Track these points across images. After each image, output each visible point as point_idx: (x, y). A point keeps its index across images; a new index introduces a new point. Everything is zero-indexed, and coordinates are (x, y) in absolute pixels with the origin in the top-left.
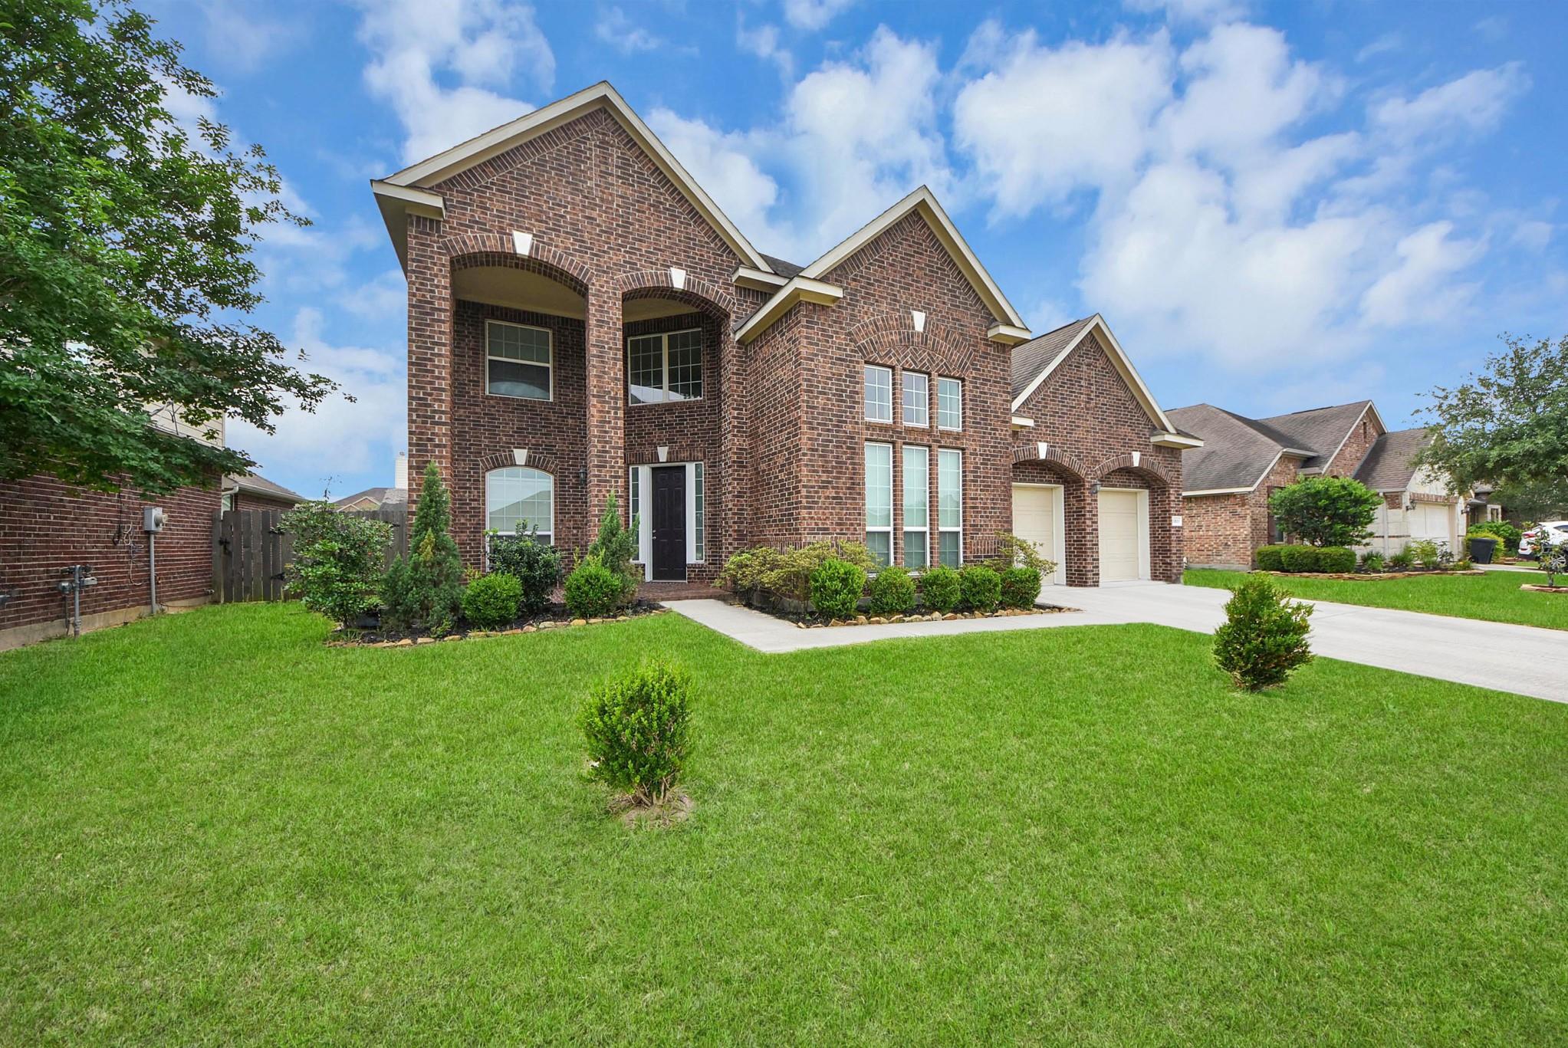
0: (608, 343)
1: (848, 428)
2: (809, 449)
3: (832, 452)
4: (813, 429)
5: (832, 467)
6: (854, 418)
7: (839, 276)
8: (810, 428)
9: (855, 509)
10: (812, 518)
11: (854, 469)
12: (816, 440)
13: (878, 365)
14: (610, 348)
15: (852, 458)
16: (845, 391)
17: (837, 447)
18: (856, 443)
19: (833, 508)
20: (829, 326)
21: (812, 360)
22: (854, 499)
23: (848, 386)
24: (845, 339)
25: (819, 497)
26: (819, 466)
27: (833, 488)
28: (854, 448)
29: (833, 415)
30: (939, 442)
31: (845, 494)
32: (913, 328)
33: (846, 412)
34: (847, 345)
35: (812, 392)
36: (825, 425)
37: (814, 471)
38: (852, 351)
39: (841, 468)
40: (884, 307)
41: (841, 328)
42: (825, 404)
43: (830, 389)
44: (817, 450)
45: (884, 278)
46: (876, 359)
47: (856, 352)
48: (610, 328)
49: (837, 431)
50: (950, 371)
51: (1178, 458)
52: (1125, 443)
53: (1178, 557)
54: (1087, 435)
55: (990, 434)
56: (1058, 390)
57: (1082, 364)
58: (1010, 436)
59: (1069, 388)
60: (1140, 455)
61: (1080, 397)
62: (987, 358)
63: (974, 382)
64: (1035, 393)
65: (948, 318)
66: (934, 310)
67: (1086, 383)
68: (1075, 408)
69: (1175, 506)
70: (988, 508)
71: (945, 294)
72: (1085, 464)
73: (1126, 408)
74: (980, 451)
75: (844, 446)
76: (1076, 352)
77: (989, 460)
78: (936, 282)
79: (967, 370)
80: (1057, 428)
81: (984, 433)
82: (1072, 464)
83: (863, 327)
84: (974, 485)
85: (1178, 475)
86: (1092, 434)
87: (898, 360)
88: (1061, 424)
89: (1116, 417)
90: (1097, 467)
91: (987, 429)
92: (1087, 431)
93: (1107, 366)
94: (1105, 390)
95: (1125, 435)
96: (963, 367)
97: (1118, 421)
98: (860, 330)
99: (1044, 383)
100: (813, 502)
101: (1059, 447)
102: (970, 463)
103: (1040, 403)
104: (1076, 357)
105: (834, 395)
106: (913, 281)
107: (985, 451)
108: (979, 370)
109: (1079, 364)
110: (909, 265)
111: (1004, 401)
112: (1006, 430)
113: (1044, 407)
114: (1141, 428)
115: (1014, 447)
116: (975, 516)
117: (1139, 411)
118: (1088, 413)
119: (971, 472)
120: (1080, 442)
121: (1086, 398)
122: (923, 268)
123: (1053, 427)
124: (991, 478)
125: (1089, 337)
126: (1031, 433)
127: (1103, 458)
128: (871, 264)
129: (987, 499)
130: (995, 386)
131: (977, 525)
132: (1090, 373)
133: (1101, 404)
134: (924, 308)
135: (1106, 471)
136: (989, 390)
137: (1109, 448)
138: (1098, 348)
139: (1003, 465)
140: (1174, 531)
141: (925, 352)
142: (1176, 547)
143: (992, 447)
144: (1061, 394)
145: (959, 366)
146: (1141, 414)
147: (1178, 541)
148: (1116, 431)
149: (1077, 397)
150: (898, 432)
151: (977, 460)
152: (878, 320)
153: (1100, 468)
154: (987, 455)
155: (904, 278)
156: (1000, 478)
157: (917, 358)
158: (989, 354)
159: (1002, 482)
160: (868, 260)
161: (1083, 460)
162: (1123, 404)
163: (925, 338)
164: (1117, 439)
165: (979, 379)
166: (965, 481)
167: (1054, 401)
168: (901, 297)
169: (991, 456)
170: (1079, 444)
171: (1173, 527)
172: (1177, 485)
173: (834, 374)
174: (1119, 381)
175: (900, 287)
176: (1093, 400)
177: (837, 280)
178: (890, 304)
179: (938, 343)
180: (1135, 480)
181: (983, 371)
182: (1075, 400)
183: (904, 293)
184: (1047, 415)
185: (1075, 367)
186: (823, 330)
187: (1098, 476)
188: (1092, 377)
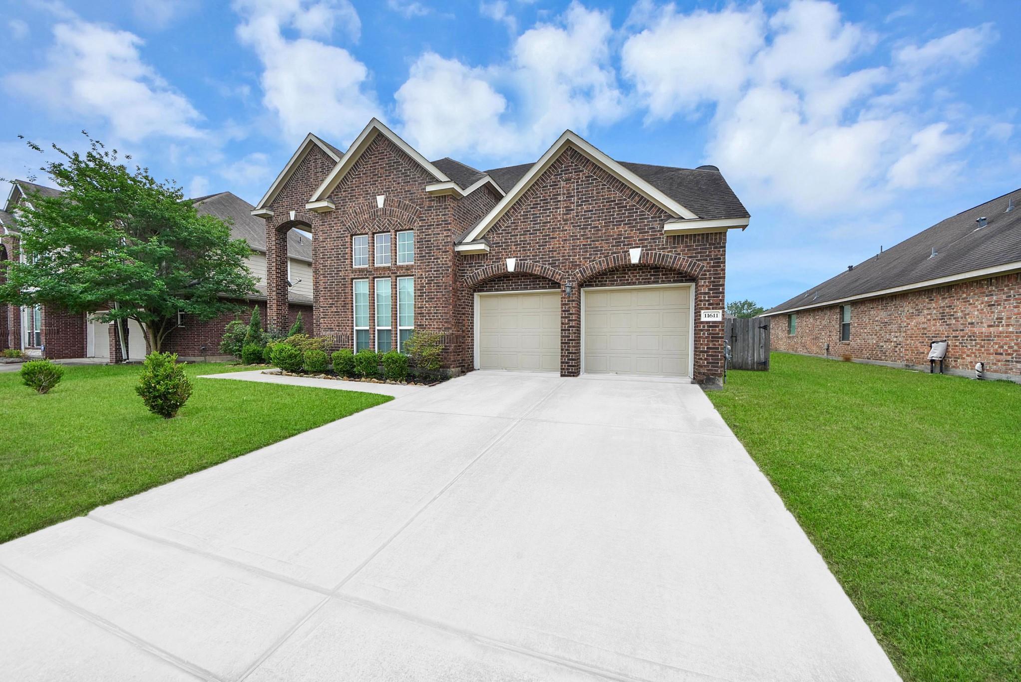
1: (342, 274)
3: (334, 288)
5: (335, 296)
6: (345, 268)
7: (337, 192)
8: (324, 277)
9: (346, 317)
10: (325, 323)
11: (345, 296)
12: (327, 282)
13: (358, 235)
15: (344, 290)
16: (340, 254)
17: (337, 285)
18: (346, 282)
19: (335, 318)
20: (333, 221)
21: (325, 242)
22: (346, 312)
23: (343, 251)
24: (340, 226)
25: (328, 313)
26: (328, 297)
27: (335, 307)
28: (345, 284)
29: (335, 268)
30: (396, 273)
31: (341, 310)
32: (377, 207)
33: (341, 265)
34: (341, 229)
35: (325, 258)
36: (331, 274)
37: (326, 300)
38: (344, 231)
39: (339, 296)
40: (361, 200)
41: (338, 220)
42: (331, 263)
43: (333, 255)
44: (327, 288)
45: (361, 183)
47: (345, 231)
49: (337, 277)
50: (402, 227)
51: (719, 243)
52: (619, 242)
53: (712, 356)
54: (564, 244)
55: (433, 262)
56: (530, 211)
57: (559, 181)
58: (450, 261)
59: (543, 207)
60: (642, 250)
61: (556, 212)
62: (431, 210)
63: (421, 230)
64: (503, 220)
65: (402, 192)
66: (392, 191)
67: (564, 198)
68: (550, 222)
69: (707, 298)
70: (431, 313)
71: (399, 177)
72: (561, 269)
73: (623, 207)
74: (425, 275)
75: (340, 284)
76: (551, 173)
77: (433, 280)
78: (393, 172)
79: (415, 222)
80: (528, 244)
81: (429, 262)
82: (544, 271)
83: (349, 216)
84: (421, 299)
85: (718, 262)
86: (572, 242)
87: (369, 229)
88: (532, 240)
89: (606, 219)
90: (577, 270)
91: (431, 259)
92: (565, 240)
93: (595, 173)
94: (590, 197)
95: (618, 235)
96: (412, 221)
97: (610, 222)
98: (347, 218)
99: (512, 210)
100: (326, 315)
101: (531, 259)
102: (418, 284)
103: (509, 227)
104: (553, 177)
105: (335, 257)
106: (378, 177)
107: (429, 274)
108: (425, 220)
109: (555, 182)
110: (375, 169)
111: (445, 236)
112: (447, 258)
113: (513, 229)
114: (648, 222)
115: (483, 266)
116: (422, 319)
117: (645, 205)
118: (566, 224)
119: (419, 290)
120: (556, 251)
121: (563, 211)
122: (384, 167)
123: (524, 244)
124: (434, 292)
125: (569, 153)
126: (501, 252)
127: (586, 262)
128: (353, 178)
129: (431, 307)
130: (438, 228)
131: (423, 325)
132: (570, 186)
133: (585, 212)
134: (385, 191)
135: (589, 273)
136: (433, 231)
137: (594, 251)
138: (581, 160)
139: (444, 283)
140: (704, 327)
141: (385, 219)
142: (707, 345)
143: (435, 271)
144: (533, 214)
145: (408, 222)
146: (648, 207)
147: (712, 337)
148: (605, 233)
149: (552, 212)
150: (369, 272)
151: (423, 281)
152: (357, 209)
153: (580, 271)
154: (431, 277)
155: (372, 178)
156: (442, 292)
157: (380, 224)
158: (433, 207)
159: (443, 295)
160: (352, 177)
161: (558, 266)
162: (616, 204)
163: (384, 210)
164: (607, 240)
165: (425, 226)
166: (415, 296)
167: (525, 222)
168: (371, 190)
169: (434, 277)
170: (555, 253)
171: (702, 322)
172: (715, 274)
173: (335, 246)
174: (611, 183)
175: (371, 185)
176: (573, 210)
177: (336, 195)
178: (364, 197)
179: (393, 210)
180: (667, 274)
181: (428, 219)
182: (549, 216)
183: (373, 187)
184: (517, 235)
185: (550, 186)
186: (330, 224)
187: (577, 279)
188: (573, 190)
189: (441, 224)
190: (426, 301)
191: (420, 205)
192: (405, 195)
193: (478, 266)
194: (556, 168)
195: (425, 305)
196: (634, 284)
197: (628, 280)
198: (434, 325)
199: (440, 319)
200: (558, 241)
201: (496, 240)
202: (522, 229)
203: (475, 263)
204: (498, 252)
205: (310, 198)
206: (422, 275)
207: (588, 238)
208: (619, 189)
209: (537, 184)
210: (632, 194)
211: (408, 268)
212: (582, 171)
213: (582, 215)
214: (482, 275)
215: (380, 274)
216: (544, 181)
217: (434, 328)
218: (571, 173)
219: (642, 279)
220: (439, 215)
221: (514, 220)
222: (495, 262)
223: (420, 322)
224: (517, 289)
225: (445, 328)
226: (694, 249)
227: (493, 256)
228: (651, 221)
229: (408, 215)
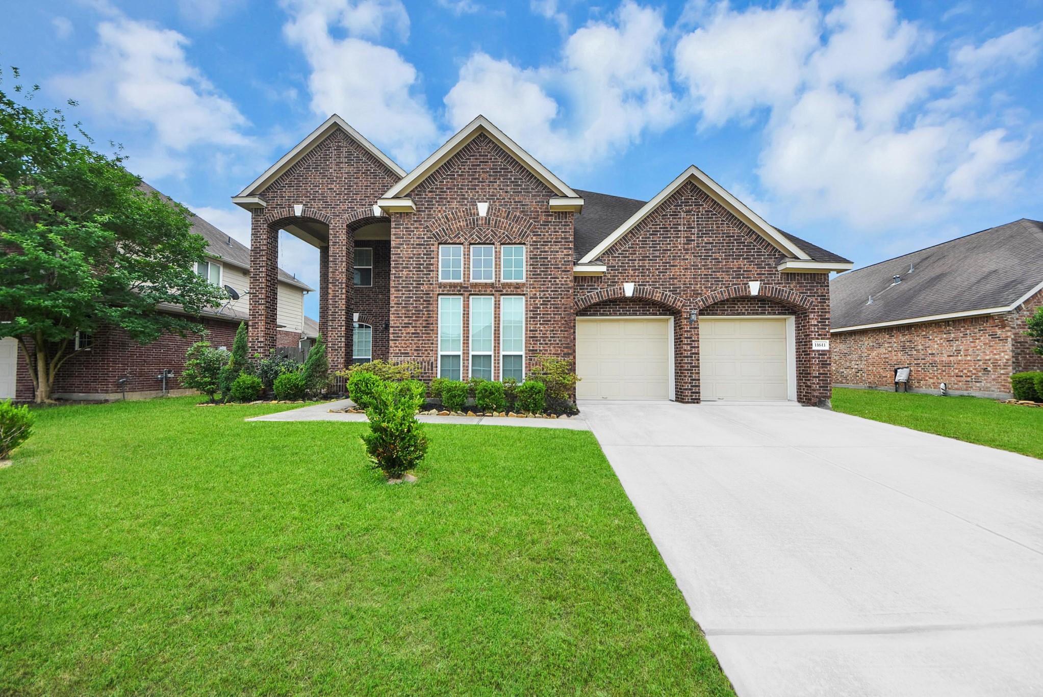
0: (338, 253)
1: (424, 288)
2: (395, 304)
3: (412, 304)
4: (398, 291)
5: (412, 314)
6: (429, 281)
7: (419, 192)
8: (396, 291)
9: (428, 340)
10: (396, 347)
11: (428, 314)
12: (400, 297)
13: (449, 244)
14: (339, 256)
15: (427, 307)
16: (423, 264)
17: (416, 301)
18: (431, 297)
19: (412, 340)
20: (411, 224)
21: (399, 248)
22: (428, 334)
23: (425, 261)
24: (424, 231)
25: (402, 333)
26: (403, 314)
27: (413, 327)
28: (429, 301)
29: (413, 281)
30: (501, 291)
31: (421, 330)
32: (478, 214)
33: (423, 278)
34: (424, 235)
35: (398, 268)
36: (407, 287)
37: (398, 317)
38: (428, 238)
39: (419, 314)
40: (454, 204)
41: (420, 225)
42: (407, 275)
43: (411, 264)
44: (401, 304)
45: (454, 185)
46: (447, 240)
47: (431, 238)
48: (339, 245)
49: (416, 291)
50: (511, 240)
51: (824, 283)
52: (739, 274)
53: (822, 380)
54: (685, 272)
55: (550, 281)
56: (649, 238)
57: (679, 212)
58: (570, 281)
59: (663, 234)
60: (761, 284)
61: (677, 241)
62: (548, 225)
63: (534, 245)
64: (620, 244)
65: (511, 202)
66: (497, 199)
67: (684, 228)
68: (670, 250)
69: (816, 330)
70: (547, 337)
71: (508, 186)
72: (682, 297)
73: (741, 243)
74: (540, 295)
75: (422, 300)
76: (671, 203)
77: (549, 301)
78: (499, 179)
79: (527, 236)
80: (647, 269)
81: (544, 281)
82: (665, 298)
83: (436, 221)
84: (534, 321)
85: (824, 299)
86: (693, 271)
87: (466, 239)
88: (652, 266)
89: (726, 252)
90: (699, 299)
91: (547, 278)
92: (686, 269)
93: (714, 209)
94: (710, 230)
95: (738, 268)
96: (524, 235)
97: (729, 255)
98: (434, 223)
99: (630, 235)
100: (398, 337)
101: (650, 285)
102: (531, 305)
103: (627, 251)
104: (672, 207)
105: (414, 268)
106: (479, 182)
107: (545, 295)
108: (540, 235)
109: (675, 212)
110: (475, 172)
111: (565, 255)
112: (568, 277)
113: (631, 254)
114: (764, 258)
115: (597, 289)
116: (534, 344)
117: (761, 243)
118: (687, 253)
119: (531, 311)
120: (676, 278)
121: (684, 241)
122: (487, 172)
123: (642, 269)
124: (551, 314)
125: (689, 187)
126: (617, 276)
127: (707, 291)
128: (444, 179)
129: (547, 331)
130: (556, 245)
131: (536, 350)
132: (691, 218)
133: (706, 243)
134: (488, 199)
135: (710, 301)
136: (550, 248)
137: (715, 281)
138: (701, 195)
139: (563, 304)
140: (815, 355)
141: (488, 229)
142: (819, 371)
143: (552, 291)
144: (652, 241)
145: (520, 235)
146: (764, 246)
147: (822, 364)
148: (726, 265)
149: (673, 241)
150: (465, 287)
151: (537, 302)
152: (449, 214)
153: (702, 299)
154: (547, 298)
155: (471, 182)
156: (561, 314)
157: (481, 235)
158: (551, 222)
159: (562, 318)
160: (442, 176)
161: (680, 293)
162: (735, 240)
163: (487, 220)
164: (727, 272)
165: (540, 242)
166: (527, 318)
167: (644, 247)
168: (469, 195)
169: (551, 298)
170: (675, 280)
171: (814, 351)
172: (822, 309)
173: (414, 255)
174: (730, 220)
175: (468, 189)
176: (694, 240)
177: (417, 195)
178: (459, 202)
179: (500, 221)
180: (772, 307)
181: (544, 235)
182: (670, 244)
183: (471, 192)
184: (635, 260)
185: (671, 215)
186: (407, 228)
187: (699, 307)
188: (694, 221)
189: (560, 242)
190: (540, 324)
191: (534, 218)
192: (515, 205)
193: (591, 289)
194: (676, 200)
195: (539, 328)
196: (743, 314)
197: (738, 310)
198: (550, 350)
199: (558, 344)
200: (679, 269)
201: (612, 263)
202: (641, 254)
203: (588, 286)
204: (614, 276)
205: (382, 195)
206: (535, 294)
207: (709, 269)
208: (738, 226)
209: (657, 212)
210: (749, 232)
211: (517, 286)
212: (702, 205)
213: (703, 247)
214: (595, 298)
215: (479, 291)
216: (664, 210)
217: (551, 354)
218: (691, 205)
219: (751, 310)
220: (558, 232)
221: (632, 244)
222: (611, 285)
223: (533, 347)
224: (625, 314)
225: (564, 354)
226: (805, 286)
227: (608, 279)
228: (767, 258)
229: (520, 228)
